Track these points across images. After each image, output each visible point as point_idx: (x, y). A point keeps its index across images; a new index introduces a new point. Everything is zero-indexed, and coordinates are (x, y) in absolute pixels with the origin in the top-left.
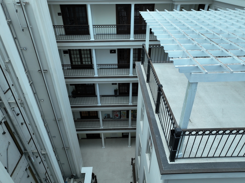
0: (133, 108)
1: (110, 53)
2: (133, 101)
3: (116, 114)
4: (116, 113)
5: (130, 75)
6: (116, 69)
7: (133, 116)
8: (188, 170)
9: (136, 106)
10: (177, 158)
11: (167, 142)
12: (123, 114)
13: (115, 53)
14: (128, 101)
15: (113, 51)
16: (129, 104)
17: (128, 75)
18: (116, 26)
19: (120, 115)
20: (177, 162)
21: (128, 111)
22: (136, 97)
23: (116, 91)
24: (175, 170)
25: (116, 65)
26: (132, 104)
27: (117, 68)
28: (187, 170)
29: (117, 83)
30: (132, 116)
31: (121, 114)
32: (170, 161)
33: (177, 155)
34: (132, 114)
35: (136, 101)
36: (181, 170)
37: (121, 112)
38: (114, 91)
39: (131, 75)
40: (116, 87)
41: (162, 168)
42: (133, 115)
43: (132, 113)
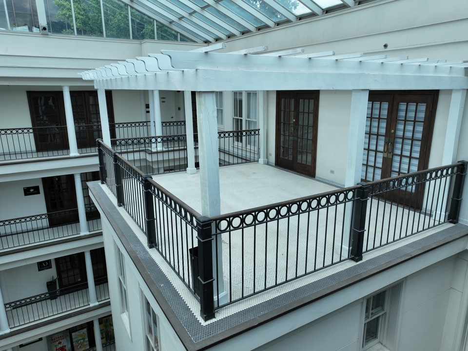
0: (102, 312)
1: (25, 195)
2: (99, 296)
3: (60, 346)
4: (60, 343)
5: (82, 234)
6: (46, 231)
7: (104, 336)
8: (248, 321)
9: (108, 304)
10: (219, 307)
11: (189, 287)
12: (80, 338)
13: (38, 193)
14: (85, 300)
15: (32, 190)
16: (91, 305)
17: (77, 234)
18: (31, 131)
19: (70, 346)
20: (220, 316)
21: (90, 325)
22: (105, 284)
23: (50, 285)
24: (220, 333)
25: (43, 217)
26: (97, 303)
27: (48, 228)
28: (246, 322)
29: (52, 258)
30: (102, 338)
31: (74, 340)
32: (206, 320)
33: (215, 298)
34: (102, 334)
35: (107, 293)
36: (233, 327)
37: (73, 337)
38: (47, 285)
39: (84, 232)
40: (51, 273)
41: (191, 341)
42: (104, 334)
43: (101, 330)
